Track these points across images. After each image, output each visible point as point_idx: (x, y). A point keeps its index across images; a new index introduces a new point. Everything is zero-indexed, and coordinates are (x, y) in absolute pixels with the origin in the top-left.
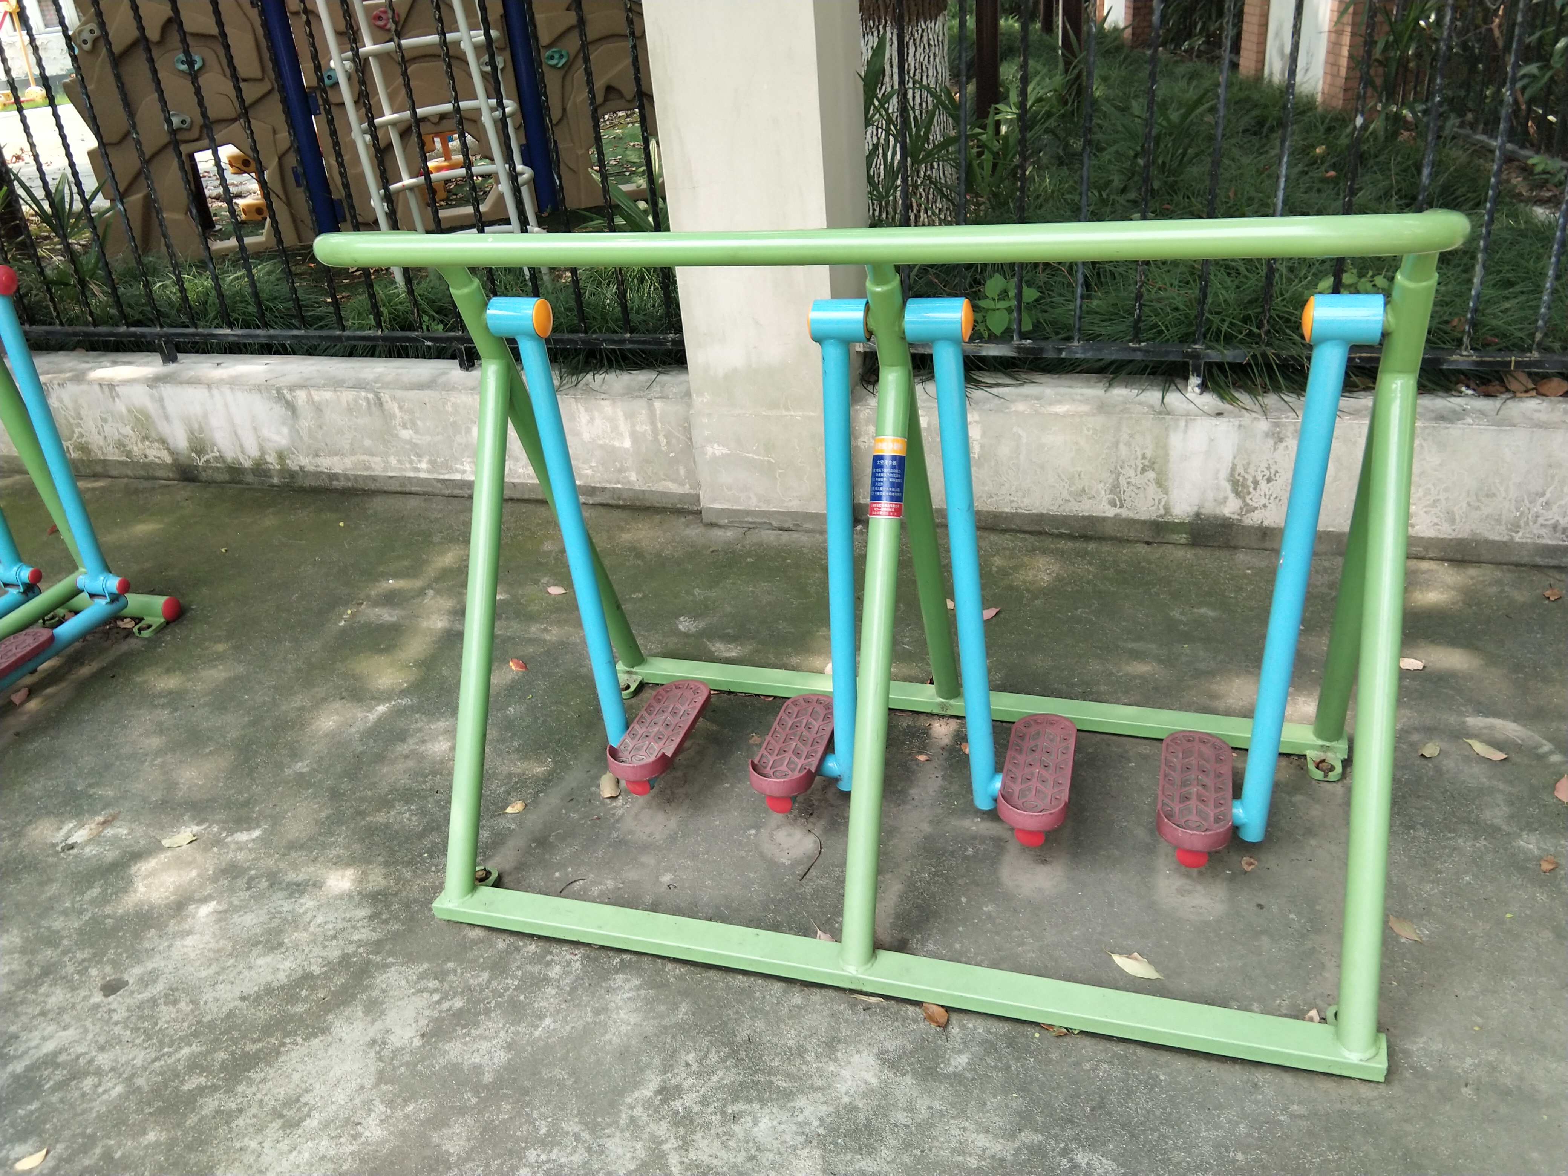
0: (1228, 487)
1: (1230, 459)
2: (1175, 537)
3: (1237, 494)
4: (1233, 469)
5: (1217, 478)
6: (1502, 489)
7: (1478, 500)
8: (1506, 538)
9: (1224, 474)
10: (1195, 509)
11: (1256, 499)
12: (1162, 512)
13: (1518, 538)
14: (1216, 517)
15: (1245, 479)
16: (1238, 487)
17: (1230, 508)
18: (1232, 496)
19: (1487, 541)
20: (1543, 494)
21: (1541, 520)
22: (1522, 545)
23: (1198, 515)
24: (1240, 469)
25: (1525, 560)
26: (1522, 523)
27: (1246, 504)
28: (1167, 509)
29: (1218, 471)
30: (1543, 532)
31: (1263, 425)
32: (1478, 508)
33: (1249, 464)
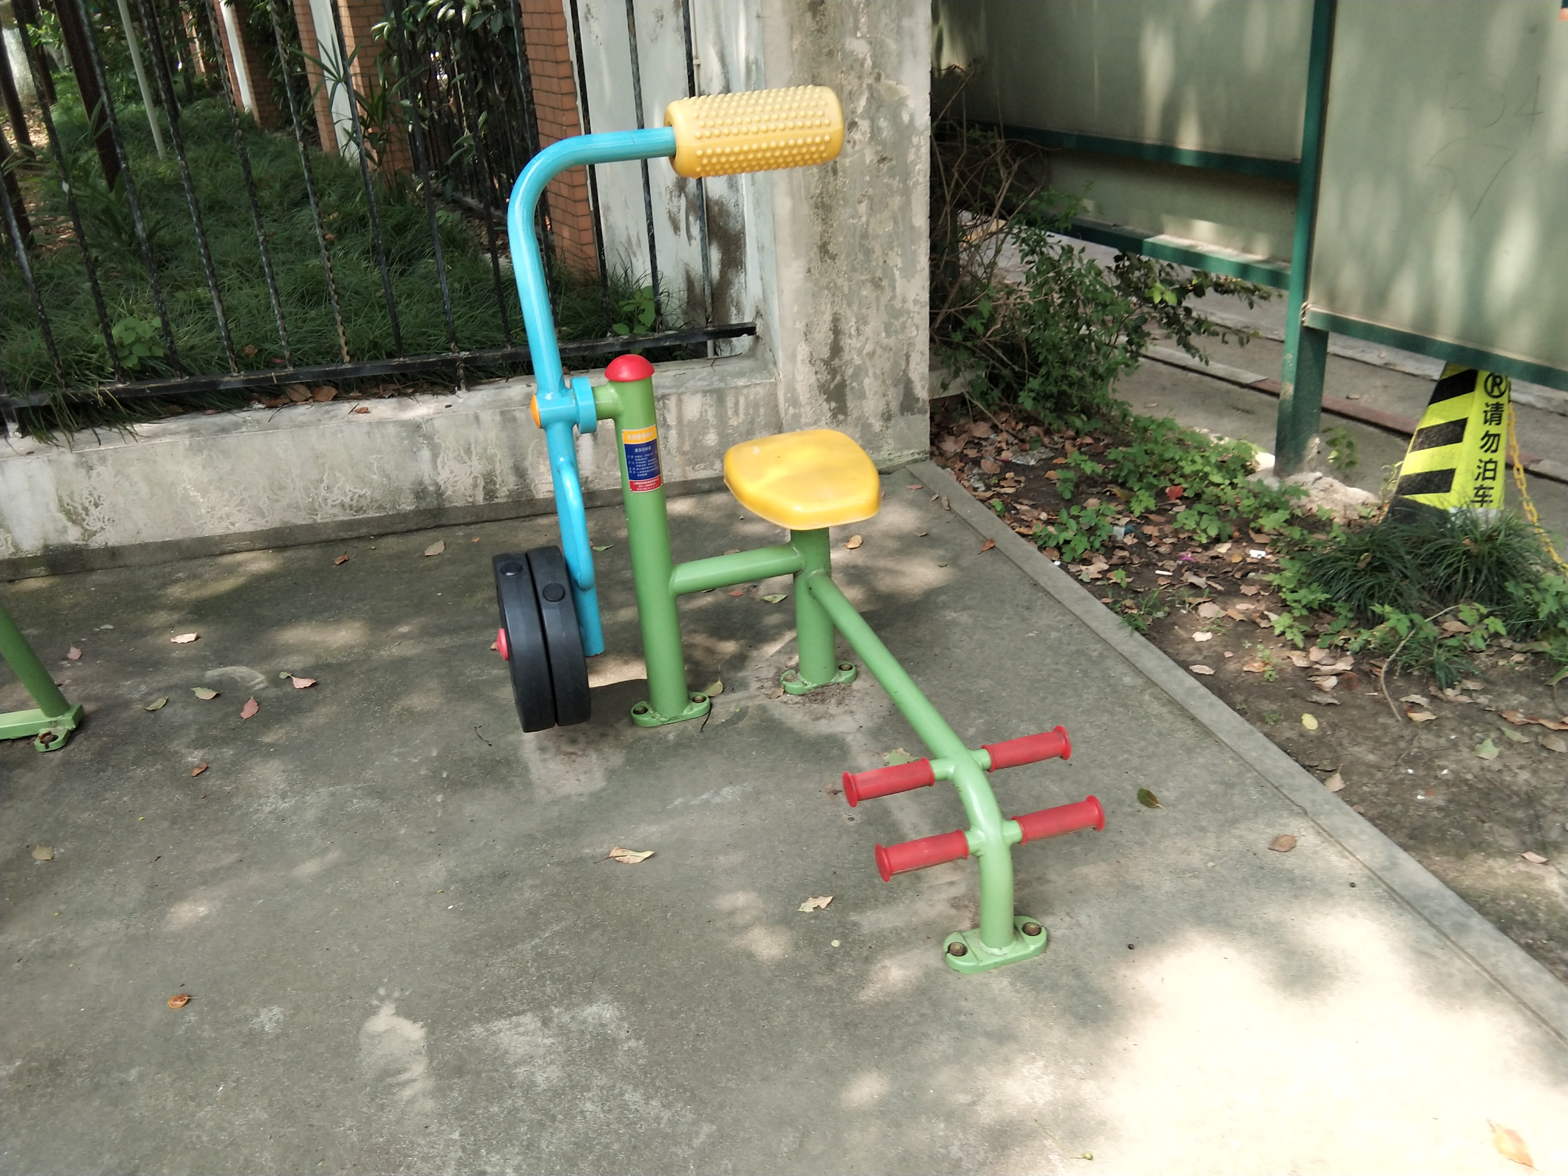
0: (62, 517)
1: (54, 490)
2: (34, 571)
3: (74, 522)
4: (60, 500)
5: (49, 511)
6: (289, 481)
7: (276, 494)
8: (310, 522)
9: (54, 506)
10: (42, 542)
11: (92, 524)
12: (12, 550)
13: (319, 519)
14: (64, 546)
15: (75, 508)
16: (73, 516)
17: (73, 536)
18: (69, 524)
19: (298, 527)
20: (322, 481)
21: (330, 502)
22: (326, 524)
23: (46, 547)
24: (66, 500)
25: (333, 536)
26: (316, 506)
27: (86, 530)
28: (16, 546)
29: (47, 505)
30: (335, 511)
31: (69, 458)
32: (277, 501)
33: (72, 493)
